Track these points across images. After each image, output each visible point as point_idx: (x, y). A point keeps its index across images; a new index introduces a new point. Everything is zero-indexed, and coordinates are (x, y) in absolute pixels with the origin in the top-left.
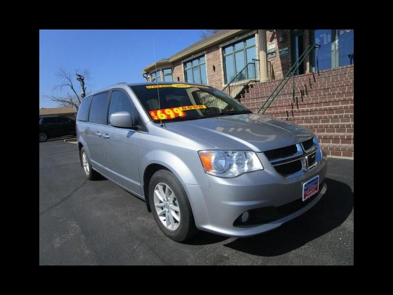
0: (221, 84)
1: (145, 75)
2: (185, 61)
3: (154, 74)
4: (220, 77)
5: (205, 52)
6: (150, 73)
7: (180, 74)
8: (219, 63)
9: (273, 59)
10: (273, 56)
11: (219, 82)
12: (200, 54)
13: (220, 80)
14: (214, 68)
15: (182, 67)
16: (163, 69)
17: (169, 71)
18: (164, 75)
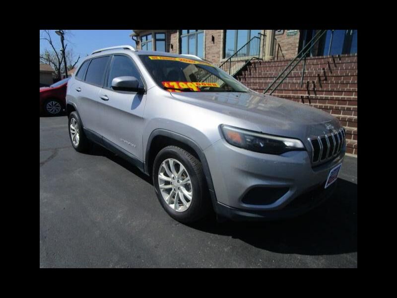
0: (219, 57)
1: (135, 38)
3: (145, 37)
4: (218, 50)
6: (140, 35)
7: (174, 41)
8: (219, 34)
9: (280, 36)
10: (280, 33)
11: (216, 55)
13: (218, 53)
14: (213, 39)
15: (178, 33)
16: (155, 33)
17: (162, 36)
18: (156, 40)
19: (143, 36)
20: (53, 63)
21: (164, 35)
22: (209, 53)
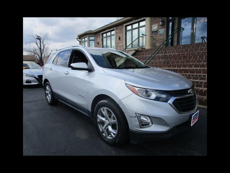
1: (79, 40)
2: (103, 32)
5: (115, 28)
6: (81, 38)
7: (99, 40)
8: (123, 36)
9: (155, 35)
10: (155, 33)
11: (122, 47)
12: (112, 29)
14: (120, 38)
15: (101, 36)
16: (89, 37)
17: (93, 38)
18: (90, 40)
19: (83, 38)
20: (38, 55)
21: (94, 37)
22: (118, 46)
